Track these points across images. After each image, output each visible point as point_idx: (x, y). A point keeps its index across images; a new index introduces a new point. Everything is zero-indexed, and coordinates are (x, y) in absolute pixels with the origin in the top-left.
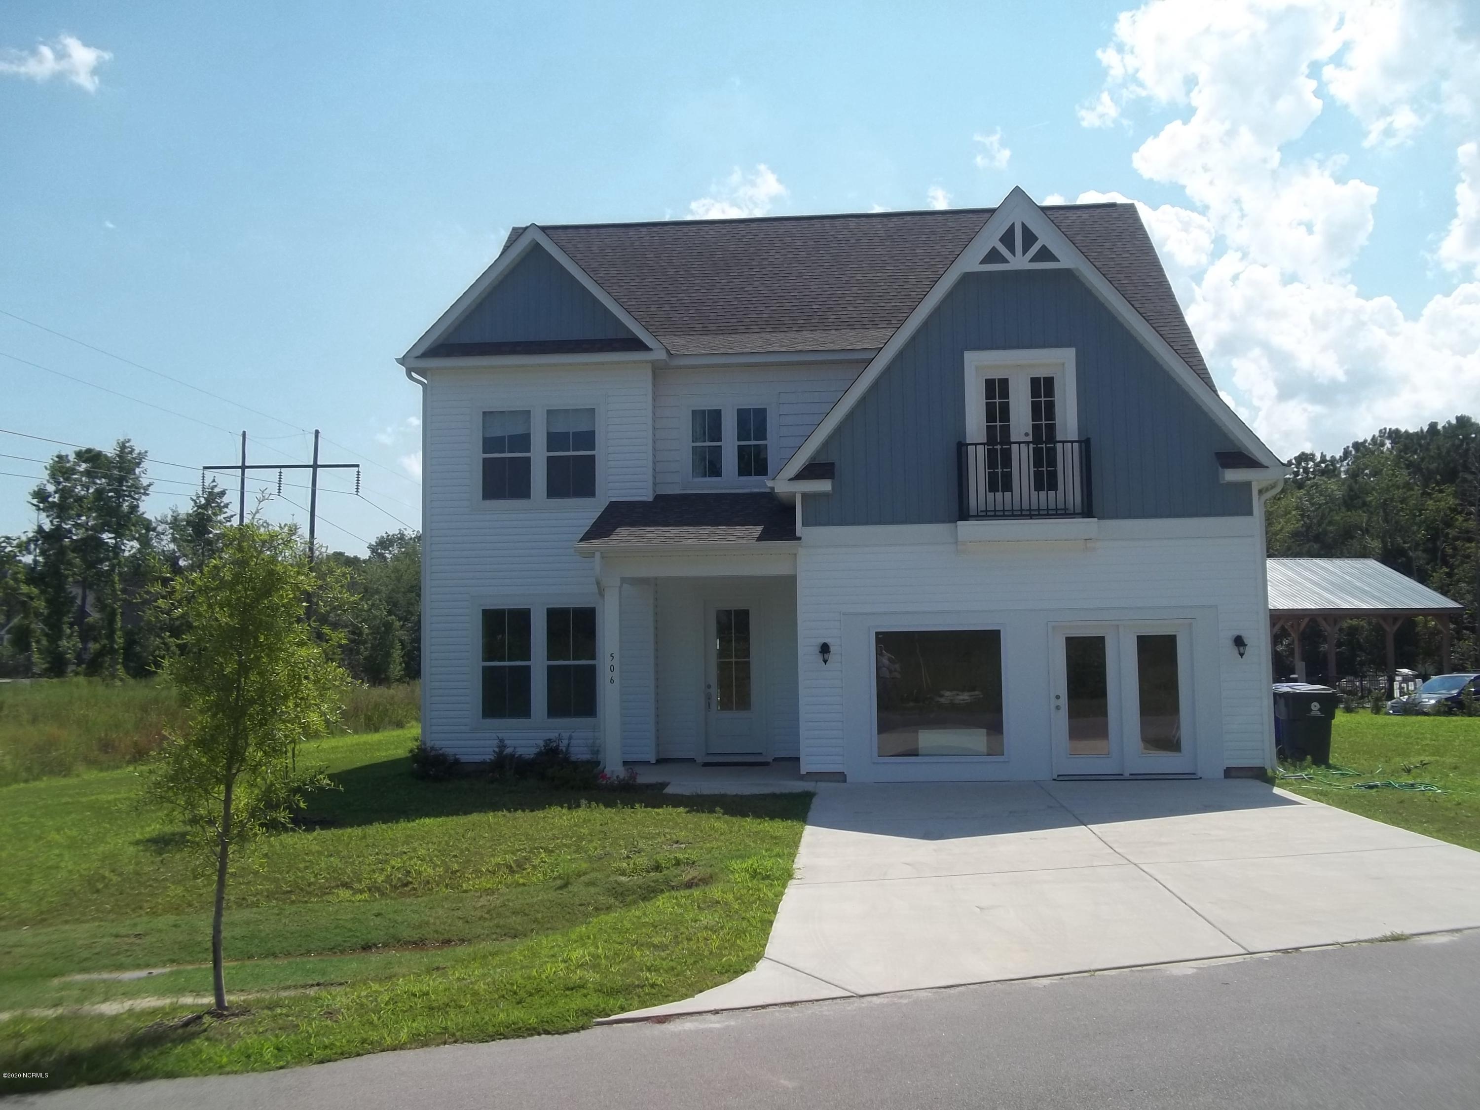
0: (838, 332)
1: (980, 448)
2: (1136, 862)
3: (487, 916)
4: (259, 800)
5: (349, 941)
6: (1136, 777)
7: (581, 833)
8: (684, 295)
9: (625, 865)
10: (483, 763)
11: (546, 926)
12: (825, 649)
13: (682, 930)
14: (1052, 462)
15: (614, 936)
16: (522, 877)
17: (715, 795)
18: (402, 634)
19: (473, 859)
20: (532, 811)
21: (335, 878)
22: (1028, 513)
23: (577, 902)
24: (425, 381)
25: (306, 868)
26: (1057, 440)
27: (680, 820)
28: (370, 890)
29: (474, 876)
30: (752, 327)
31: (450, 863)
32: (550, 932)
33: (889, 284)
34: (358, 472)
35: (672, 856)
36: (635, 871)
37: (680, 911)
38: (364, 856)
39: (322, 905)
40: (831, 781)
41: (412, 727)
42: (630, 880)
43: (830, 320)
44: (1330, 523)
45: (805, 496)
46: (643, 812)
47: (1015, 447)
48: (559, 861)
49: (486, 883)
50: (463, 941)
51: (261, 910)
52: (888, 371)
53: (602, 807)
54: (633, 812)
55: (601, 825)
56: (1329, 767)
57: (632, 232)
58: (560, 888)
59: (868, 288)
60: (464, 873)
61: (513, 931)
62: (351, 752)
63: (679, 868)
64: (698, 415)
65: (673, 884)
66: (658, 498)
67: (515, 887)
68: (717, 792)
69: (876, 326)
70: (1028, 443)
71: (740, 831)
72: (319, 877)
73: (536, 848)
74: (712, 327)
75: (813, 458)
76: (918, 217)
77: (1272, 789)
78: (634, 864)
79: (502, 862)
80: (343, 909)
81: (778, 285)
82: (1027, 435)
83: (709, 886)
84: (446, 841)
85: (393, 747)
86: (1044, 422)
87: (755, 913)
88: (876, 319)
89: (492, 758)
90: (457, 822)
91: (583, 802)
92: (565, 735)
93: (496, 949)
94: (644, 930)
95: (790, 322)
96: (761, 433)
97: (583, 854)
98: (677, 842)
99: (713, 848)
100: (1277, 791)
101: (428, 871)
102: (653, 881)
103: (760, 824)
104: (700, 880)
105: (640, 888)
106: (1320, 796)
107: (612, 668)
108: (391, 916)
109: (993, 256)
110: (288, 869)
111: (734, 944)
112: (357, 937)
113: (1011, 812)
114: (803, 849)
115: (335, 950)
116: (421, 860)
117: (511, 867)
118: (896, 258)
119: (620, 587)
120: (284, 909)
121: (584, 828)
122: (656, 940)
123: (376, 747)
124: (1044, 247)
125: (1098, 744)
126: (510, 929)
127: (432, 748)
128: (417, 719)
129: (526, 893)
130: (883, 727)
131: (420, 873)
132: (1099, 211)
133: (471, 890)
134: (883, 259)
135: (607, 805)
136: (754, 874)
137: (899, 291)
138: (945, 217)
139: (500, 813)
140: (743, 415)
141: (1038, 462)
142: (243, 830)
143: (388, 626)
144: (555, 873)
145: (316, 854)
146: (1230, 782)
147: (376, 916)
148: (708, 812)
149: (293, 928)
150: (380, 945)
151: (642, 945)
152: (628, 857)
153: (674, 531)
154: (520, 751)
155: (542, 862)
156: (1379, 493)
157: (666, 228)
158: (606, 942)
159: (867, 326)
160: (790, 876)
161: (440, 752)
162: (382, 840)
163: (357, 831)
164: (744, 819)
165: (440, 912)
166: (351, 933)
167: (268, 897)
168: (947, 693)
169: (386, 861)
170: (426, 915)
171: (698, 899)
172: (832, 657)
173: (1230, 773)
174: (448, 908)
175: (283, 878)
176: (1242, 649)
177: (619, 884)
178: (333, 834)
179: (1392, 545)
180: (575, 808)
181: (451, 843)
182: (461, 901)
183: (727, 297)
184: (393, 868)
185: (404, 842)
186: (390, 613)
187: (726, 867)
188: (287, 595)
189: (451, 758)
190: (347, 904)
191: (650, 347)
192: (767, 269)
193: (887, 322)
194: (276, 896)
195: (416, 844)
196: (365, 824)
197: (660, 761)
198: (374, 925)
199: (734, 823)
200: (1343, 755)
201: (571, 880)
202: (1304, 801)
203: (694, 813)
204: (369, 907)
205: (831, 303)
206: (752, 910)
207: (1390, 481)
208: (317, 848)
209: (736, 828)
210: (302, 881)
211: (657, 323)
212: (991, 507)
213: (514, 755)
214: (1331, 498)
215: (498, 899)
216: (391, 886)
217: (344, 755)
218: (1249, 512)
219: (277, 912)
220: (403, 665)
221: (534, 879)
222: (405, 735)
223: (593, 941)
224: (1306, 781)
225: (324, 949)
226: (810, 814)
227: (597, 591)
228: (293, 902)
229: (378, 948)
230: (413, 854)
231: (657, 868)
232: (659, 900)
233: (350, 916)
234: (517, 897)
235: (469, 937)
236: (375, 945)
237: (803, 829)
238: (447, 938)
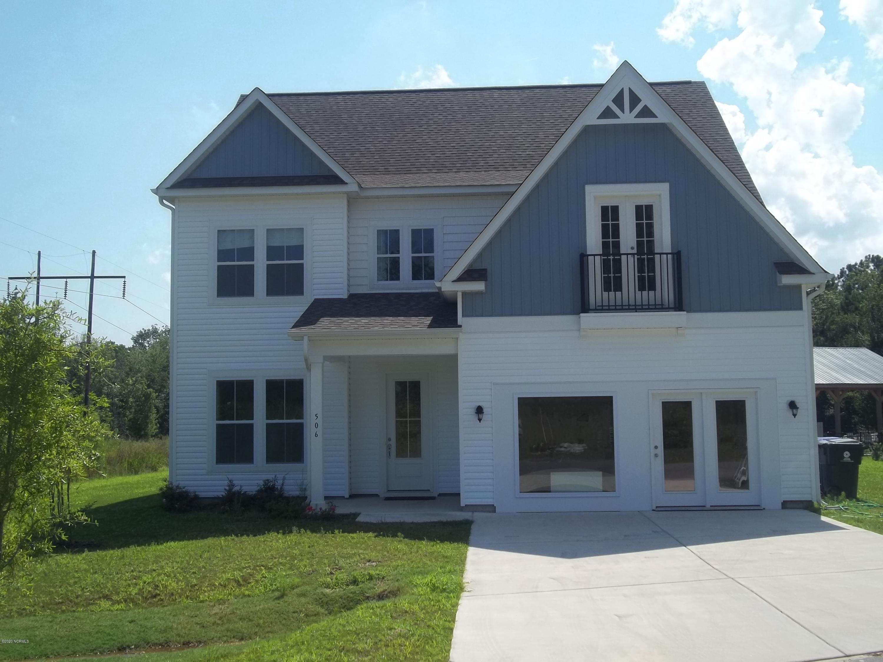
0: (487, 173)
1: (598, 258)
2: (733, 577)
3: (219, 622)
4: (27, 534)
5: (108, 644)
6: (715, 509)
7: (293, 553)
8: (370, 145)
9: (329, 579)
10: (218, 498)
11: (266, 630)
12: (479, 410)
13: (380, 637)
14: (652, 269)
15: (324, 642)
16: (247, 590)
17: (397, 523)
18: (157, 402)
19: (208, 575)
20: (255, 536)
21: (98, 592)
22: (634, 307)
23: (291, 610)
24: (174, 207)
25: (75, 583)
26: (656, 252)
27: (370, 543)
28: (125, 601)
29: (209, 588)
30: (421, 169)
31: (190, 579)
32: (271, 635)
33: (524, 138)
34: (125, 281)
35: (366, 573)
36: (337, 584)
37: (377, 620)
38: (122, 573)
39: (87, 614)
40: (484, 512)
41: (163, 470)
42: (333, 592)
43: (480, 164)
44: (833, 322)
45: (465, 294)
46: (341, 536)
47: (624, 258)
48: (277, 576)
49: (219, 594)
50: (200, 642)
51: (37, 618)
52: (528, 199)
53: (309, 532)
54: (333, 537)
55: (309, 547)
56: (858, 500)
57: (331, 99)
58: (278, 598)
59: (509, 141)
60: (201, 587)
61: (240, 634)
62: (116, 489)
63: (372, 582)
64: (382, 233)
65: (368, 595)
66: (352, 296)
67: (242, 598)
68: (397, 520)
69: (515, 168)
70: (633, 254)
71: (418, 552)
72: (85, 590)
73: (258, 566)
74: (391, 168)
75: (471, 265)
76: (544, 90)
77: (820, 517)
78: (336, 579)
79: (232, 578)
80: (104, 617)
81: (441, 138)
82: (632, 248)
83: (398, 598)
84: (187, 561)
85: (148, 486)
86: (645, 239)
87: (437, 621)
88: (515, 164)
89: (224, 494)
90: (196, 546)
91: (295, 528)
92: (280, 476)
93: (227, 651)
94: (349, 637)
95: (451, 165)
96: (430, 248)
97: (295, 571)
98: (369, 561)
99: (398, 566)
100: (824, 518)
101: (173, 585)
102: (351, 593)
103: (433, 546)
104: (389, 592)
105: (341, 598)
106: (859, 523)
107: (316, 425)
108: (142, 623)
109: (607, 113)
110: (61, 584)
111: (424, 649)
112: (114, 640)
113: (626, 536)
114: (469, 566)
115: (97, 651)
116: (168, 576)
117: (239, 581)
118: (529, 119)
119: (323, 363)
120: (56, 618)
121: (296, 550)
122: (360, 646)
123: (135, 486)
124: (645, 107)
125: (687, 483)
126: (237, 632)
127: (178, 487)
128: (167, 465)
129: (250, 603)
130: (524, 470)
131: (166, 587)
132: (678, 86)
133: (207, 600)
134: (519, 120)
135: (313, 531)
136: (434, 588)
137: (531, 143)
138: (565, 90)
139: (230, 538)
140: (416, 233)
141: (641, 270)
142: (12, 559)
143: (147, 397)
144: (274, 586)
145: (83, 572)
146: (787, 512)
147: (130, 623)
148: (392, 537)
149: (62, 633)
150: (133, 647)
151: (348, 651)
152: (331, 573)
153: (364, 320)
154: (245, 489)
155: (263, 577)
156: (868, 301)
157: (357, 96)
158: (318, 648)
159: (509, 169)
160: (462, 589)
161: (184, 490)
162: (136, 559)
163: (117, 553)
164: (421, 542)
165: (182, 618)
166: (109, 637)
167: (43, 607)
168: (566, 445)
169: (139, 577)
170: (170, 622)
171: (390, 610)
172: (485, 417)
173: (786, 505)
174: (188, 615)
175: (56, 592)
176: (795, 411)
177: (324, 595)
178: (98, 555)
179: (878, 338)
180: (288, 533)
181: (191, 562)
182: (199, 610)
183: (402, 147)
184: (145, 582)
185: (154, 561)
186: (149, 386)
187: (410, 582)
188: (51, 360)
189: (192, 495)
190: (107, 613)
191: (346, 182)
192: (432, 127)
193: (523, 166)
194: (50, 606)
195: (163, 563)
196: (124, 547)
197: (352, 496)
198: (128, 630)
199: (413, 545)
200: (865, 491)
201: (286, 592)
202: (848, 527)
203: (381, 537)
204: (125, 616)
205: (481, 151)
206: (435, 618)
207: (876, 292)
208: (85, 566)
209: (415, 549)
210: (72, 594)
211: (350, 166)
212: (606, 303)
213: (241, 492)
214: (832, 305)
215: (228, 607)
216: (143, 597)
217: (110, 492)
218: (800, 308)
219: (50, 620)
220: (158, 425)
221: (257, 591)
222: (158, 476)
223: (307, 647)
224: (843, 511)
225: (87, 650)
226: (471, 538)
227: (305, 367)
228: (63, 612)
229: (131, 649)
230: (161, 571)
231: (355, 582)
232: (358, 610)
233: (109, 623)
234: (243, 607)
235: (205, 639)
236: (129, 647)
237: (467, 550)
238: (187, 640)
